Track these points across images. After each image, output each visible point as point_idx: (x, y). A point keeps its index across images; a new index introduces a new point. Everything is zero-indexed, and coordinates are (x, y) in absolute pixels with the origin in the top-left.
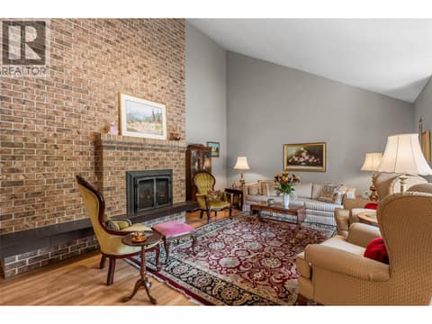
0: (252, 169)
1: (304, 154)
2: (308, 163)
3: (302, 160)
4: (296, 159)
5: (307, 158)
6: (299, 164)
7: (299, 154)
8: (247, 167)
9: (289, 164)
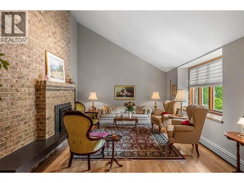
0: (99, 100)
1: (125, 91)
2: (127, 96)
3: (124, 94)
4: (121, 94)
5: (126, 93)
6: (123, 96)
7: (123, 91)
8: (97, 99)
9: (117, 96)
